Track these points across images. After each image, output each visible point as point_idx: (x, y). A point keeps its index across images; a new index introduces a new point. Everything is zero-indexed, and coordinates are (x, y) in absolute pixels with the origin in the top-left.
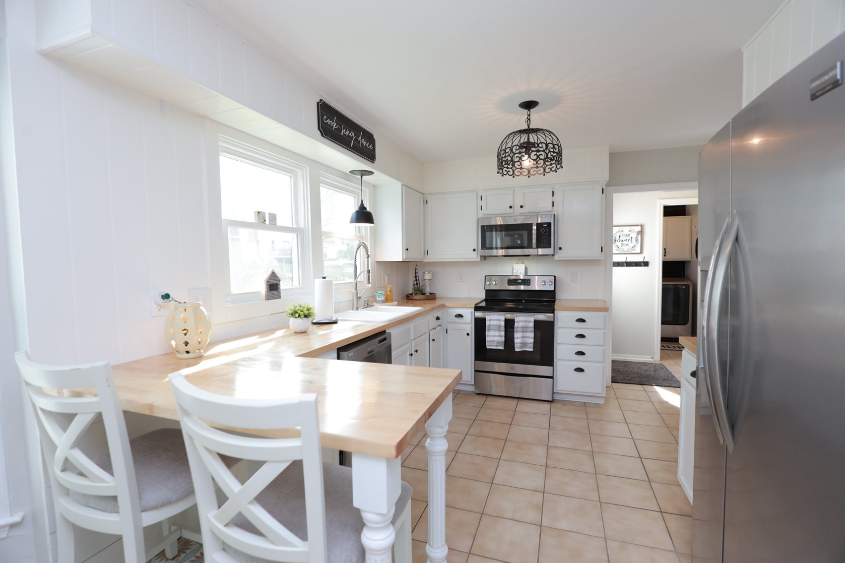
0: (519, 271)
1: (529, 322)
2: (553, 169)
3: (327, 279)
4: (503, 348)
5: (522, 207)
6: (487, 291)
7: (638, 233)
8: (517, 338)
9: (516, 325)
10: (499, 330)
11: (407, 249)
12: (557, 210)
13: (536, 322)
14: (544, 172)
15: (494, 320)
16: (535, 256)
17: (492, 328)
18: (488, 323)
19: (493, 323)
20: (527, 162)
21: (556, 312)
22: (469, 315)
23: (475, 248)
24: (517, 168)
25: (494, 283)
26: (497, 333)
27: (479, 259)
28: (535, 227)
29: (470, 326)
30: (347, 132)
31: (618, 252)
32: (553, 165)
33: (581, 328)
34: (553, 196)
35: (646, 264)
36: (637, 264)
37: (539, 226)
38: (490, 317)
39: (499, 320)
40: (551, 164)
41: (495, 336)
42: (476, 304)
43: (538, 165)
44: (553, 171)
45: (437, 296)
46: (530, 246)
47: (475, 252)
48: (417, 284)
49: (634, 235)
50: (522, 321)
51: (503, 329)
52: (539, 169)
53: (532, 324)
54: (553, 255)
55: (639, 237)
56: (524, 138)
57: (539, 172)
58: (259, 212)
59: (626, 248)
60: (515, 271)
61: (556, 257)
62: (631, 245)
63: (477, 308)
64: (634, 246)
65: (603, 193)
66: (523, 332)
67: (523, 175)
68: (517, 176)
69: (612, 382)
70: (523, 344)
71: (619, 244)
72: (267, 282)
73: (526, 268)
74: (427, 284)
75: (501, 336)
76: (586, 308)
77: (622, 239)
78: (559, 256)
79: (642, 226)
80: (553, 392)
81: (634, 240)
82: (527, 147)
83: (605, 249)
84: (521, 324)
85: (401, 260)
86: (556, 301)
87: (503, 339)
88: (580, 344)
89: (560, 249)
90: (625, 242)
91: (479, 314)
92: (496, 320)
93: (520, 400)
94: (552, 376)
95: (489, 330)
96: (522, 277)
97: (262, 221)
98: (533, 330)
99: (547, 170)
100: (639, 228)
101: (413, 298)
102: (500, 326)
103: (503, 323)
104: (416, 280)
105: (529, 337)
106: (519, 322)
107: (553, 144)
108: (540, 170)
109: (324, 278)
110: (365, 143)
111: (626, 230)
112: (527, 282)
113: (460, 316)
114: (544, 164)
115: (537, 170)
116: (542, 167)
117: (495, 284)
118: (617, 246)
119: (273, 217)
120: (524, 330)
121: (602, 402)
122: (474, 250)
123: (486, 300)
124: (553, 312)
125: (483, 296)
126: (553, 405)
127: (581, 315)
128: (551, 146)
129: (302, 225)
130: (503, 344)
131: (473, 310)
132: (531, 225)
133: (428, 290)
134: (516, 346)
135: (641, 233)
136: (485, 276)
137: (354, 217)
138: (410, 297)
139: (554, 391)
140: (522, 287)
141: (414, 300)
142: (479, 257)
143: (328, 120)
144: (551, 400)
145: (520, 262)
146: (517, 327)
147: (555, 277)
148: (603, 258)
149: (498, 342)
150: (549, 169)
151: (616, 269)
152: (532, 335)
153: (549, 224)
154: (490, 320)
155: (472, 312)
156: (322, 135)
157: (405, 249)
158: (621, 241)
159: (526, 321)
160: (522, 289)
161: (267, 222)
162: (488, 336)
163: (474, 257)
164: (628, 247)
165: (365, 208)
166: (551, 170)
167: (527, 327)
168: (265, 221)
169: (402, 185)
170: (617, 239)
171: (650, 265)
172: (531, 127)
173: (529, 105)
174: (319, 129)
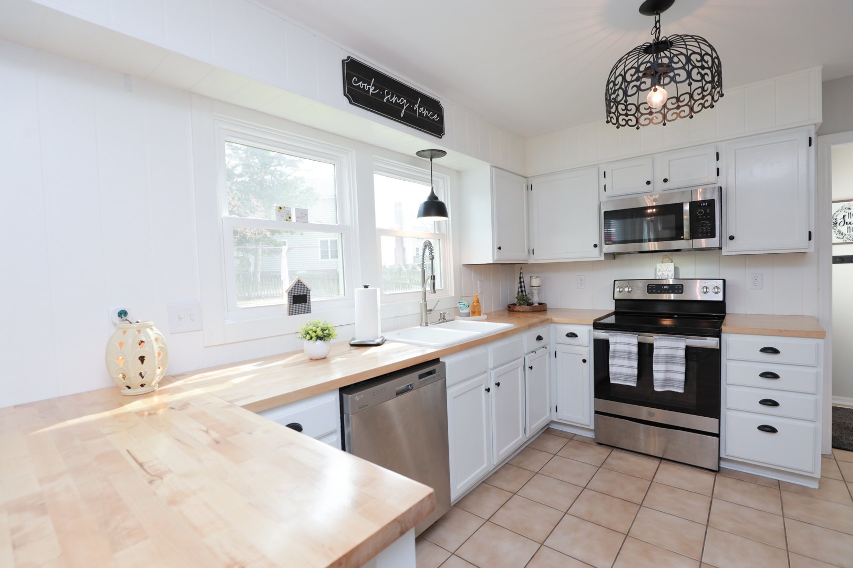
0: (666, 274)
1: (677, 348)
2: (707, 104)
3: (369, 288)
4: (635, 385)
5: (665, 180)
6: (617, 301)
8: (658, 371)
9: (655, 352)
10: (629, 359)
11: (500, 248)
13: (688, 349)
14: (690, 113)
15: (620, 343)
16: (689, 250)
17: (617, 354)
18: (612, 347)
19: (619, 347)
20: (657, 97)
21: (723, 335)
22: (587, 335)
23: (597, 243)
24: (642, 114)
25: (626, 289)
26: (626, 362)
27: (603, 258)
28: (687, 208)
29: (587, 349)
30: (394, 99)
31: (841, 241)
32: (706, 98)
33: (770, 363)
34: (718, 159)
37: (694, 205)
38: (615, 338)
39: (629, 344)
40: (703, 98)
41: (623, 366)
42: (595, 321)
43: (680, 104)
44: (706, 108)
45: (548, 306)
46: (678, 236)
47: (597, 249)
48: (522, 291)
50: (665, 348)
51: (636, 357)
52: (681, 109)
53: (682, 353)
54: (720, 248)
57: (682, 114)
58: (280, 208)
60: (658, 273)
61: (724, 252)
63: (597, 325)
65: (810, 145)
66: (667, 363)
67: (653, 123)
68: (644, 125)
69: (833, 447)
70: (667, 381)
71: (844, 229)
72: (289, 294)
73: (676, 269)
74: (535, 292)
75: (632, 367)
76: (781, 331)
77: (847, 220)
78: (729, 249)
80: (719, 457)
82: (657, 74)
83: (816, 236)
84: (663, 352)
85: (492, 263)
86: (727, 317)
87: (635, 372)
88: (769, 389)
89: (732, 238)
91: (602, 334)
92: (625, 344)
93: (663, 461)
94: (717, 433)
95: (614, 357)
96: (671, 282)
97: (285, 218)
98: (683, 361)
99: (696, 109)
101: (515, 310)
102: (630, 353)
103: (635, 349)
104: (521, 287)
105: (677, 372)
106: (660, 348)
107: (700, 54)
108: (684, 111)
109: (366, 287)
110: (425, 113)
112: (678, 289)
113: (572, 335)
114: (690, 100)
115: (678, 111)
116: (687, 105)
117: (628, 292)
118: (839, 232)
119: (302, 213)
120: (669, 360)
121: (814, 485)
122: (595, 246)
123: (615, 313)
124: (718, 335)
125: (612, 308)
126: (720, 478)
127: (771, 342)
128: (694, 57)
129: (348, 222)
130: (635, 379)
131: (592, 328)
132: (680, 206)
133: (536, 300)
134: (655, 383)
136: (615, 281)
137: (422, 209)
138: (512, 308)
139: (721, 456)
140: (672, 296)
141: (516, 311)
142: (603, 255)
143: (360, 83)
144: (716, 468)
145: (667, 259)
146: (657, 356)
147: (724, 281)
148: (811, 249)
149: (627, 376)
150: (700, 106)
151: (838, 268)
152: (683, 369)
153: (711, 203)
154: (616, 343)
155: (590, 330)
156: (351, 103)
157: (496, 248)
158: (845, 223)
159: (671, 348)
160: (672, 298)
161: (294, 219)
162: (613, 365)
163: (595, 255)
165: (436, 198)
166: (703, 106)
167: (673, 357)
168: (290, 218)
169: (491, 166)
170: (839, 221)
172: (661, 40)
173: (657, 6)
174: (345, 95)
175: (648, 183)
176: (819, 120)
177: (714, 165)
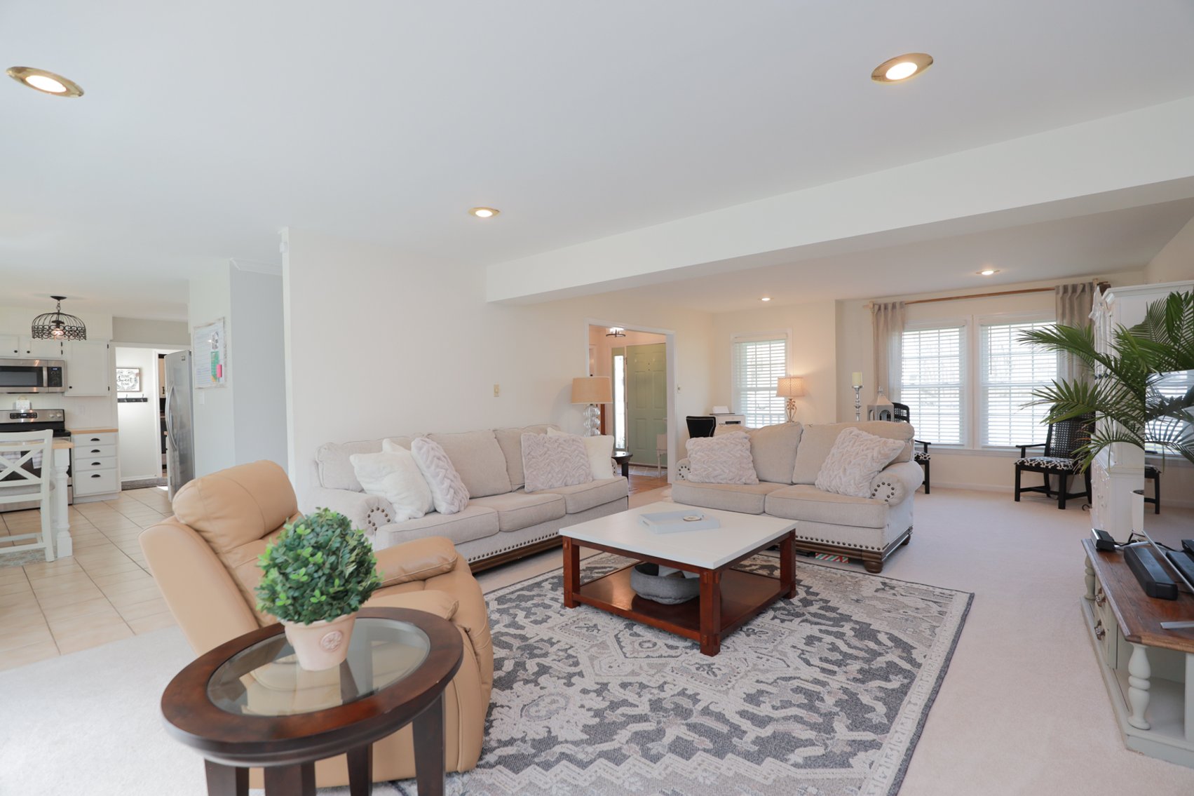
0: (23, 406)
5: (28, 352)
7: (137, 375)
12: (66, 357)
14: (70, 340)
16: (44, 393)
20: (58, 332)
21: (72, 435)
28: (45, 373)
31: (121, 390)
33: (95, 445)
34: (62, 346)
35: (145, 400)
36: (137, 400)
37: (49, 369)
44: (77, 340)
46: (40, 384)
49: (133, 376)
54: (64, 392)
55: (138, 378)
56: (55, 318)
59: (126, 387)
60: (17, 406)
61: (66, 394)
62: (131, 385)
64: (133, 385)
65: (109, 346)
67: (52, 340)
69: (122, 490)
71: (122, 383)
73: (31, 404)
76: (99, 430)
77: (121, 379)
78: (69, 393)
79: (140, 369)
80: (73, 498)
81: (133, 380)
82: (58, 323)
83: (111, 388)
88: (96, 457)
89: (71, 387)
90: (124, 382)
99: (73, 339)
100: (137, 371)
108: (68, 338)
111: (125, 372)
115: (66, 337)
118: (120, 385)
124: (69, 435)
126: (74, 506)
127: (95, 436)
132: (41, 368)
135: (140, 374)
139: (74, 496)
144: (70, 503)
145: (25, 398)
147: (63, 410)
148: (109, 395)
150: (75, 339)
151: (120, 405)
153: (59, 368)
164: (127, 386)
171: (149, 400)
172: (61, 312)
173: (59, 298)
175: (16, 352)
176: (111, 338)
177: (59, 348)
